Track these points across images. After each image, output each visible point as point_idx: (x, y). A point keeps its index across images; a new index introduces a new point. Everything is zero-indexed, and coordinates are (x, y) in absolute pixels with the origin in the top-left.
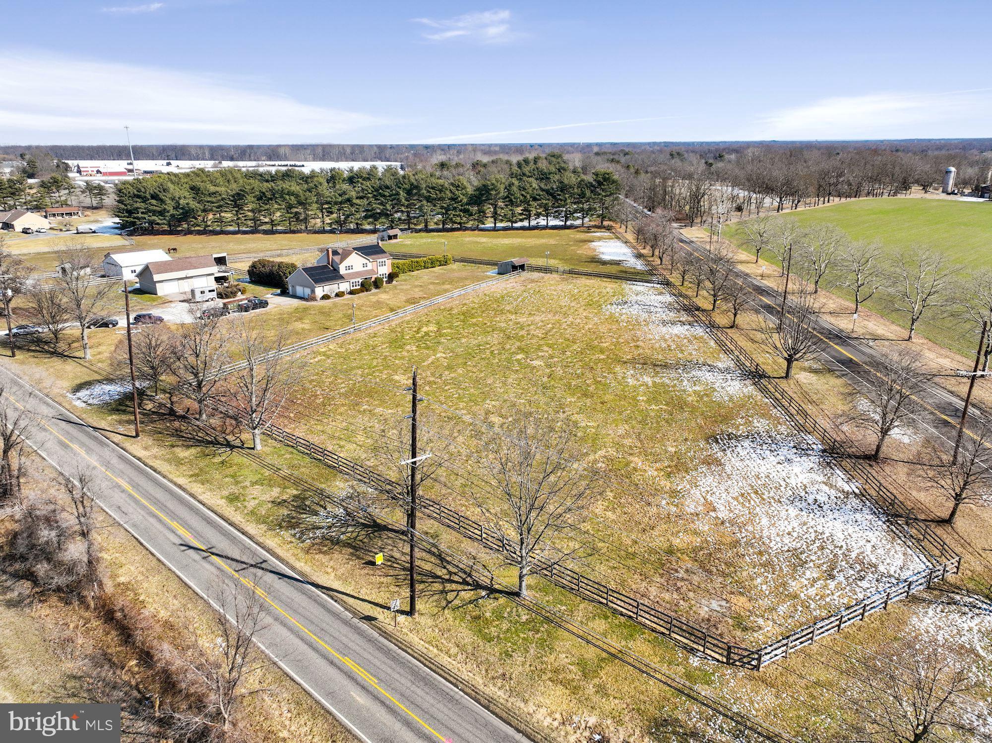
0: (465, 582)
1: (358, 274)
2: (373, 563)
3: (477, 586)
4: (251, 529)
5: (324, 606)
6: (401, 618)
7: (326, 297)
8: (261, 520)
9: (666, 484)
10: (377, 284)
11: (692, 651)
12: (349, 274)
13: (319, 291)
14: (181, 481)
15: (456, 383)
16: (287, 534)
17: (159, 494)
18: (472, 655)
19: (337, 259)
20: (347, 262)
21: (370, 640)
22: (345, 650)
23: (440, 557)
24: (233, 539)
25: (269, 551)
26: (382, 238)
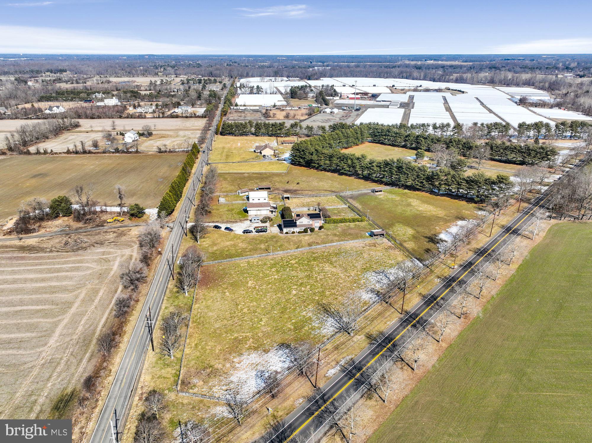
1: (304, 225)
5: (146, 341)
6: (151, 351)
7: (287, 233)
9: (244, 351)
10: (312, 230)
12: (300, 225)
13: (286, 230)
14: (165, 298)
15: (259, 291)
19: (297, 218)
20: (301, 220)
22: (136, 351)
25: (155, 325)
26: (374, 191)
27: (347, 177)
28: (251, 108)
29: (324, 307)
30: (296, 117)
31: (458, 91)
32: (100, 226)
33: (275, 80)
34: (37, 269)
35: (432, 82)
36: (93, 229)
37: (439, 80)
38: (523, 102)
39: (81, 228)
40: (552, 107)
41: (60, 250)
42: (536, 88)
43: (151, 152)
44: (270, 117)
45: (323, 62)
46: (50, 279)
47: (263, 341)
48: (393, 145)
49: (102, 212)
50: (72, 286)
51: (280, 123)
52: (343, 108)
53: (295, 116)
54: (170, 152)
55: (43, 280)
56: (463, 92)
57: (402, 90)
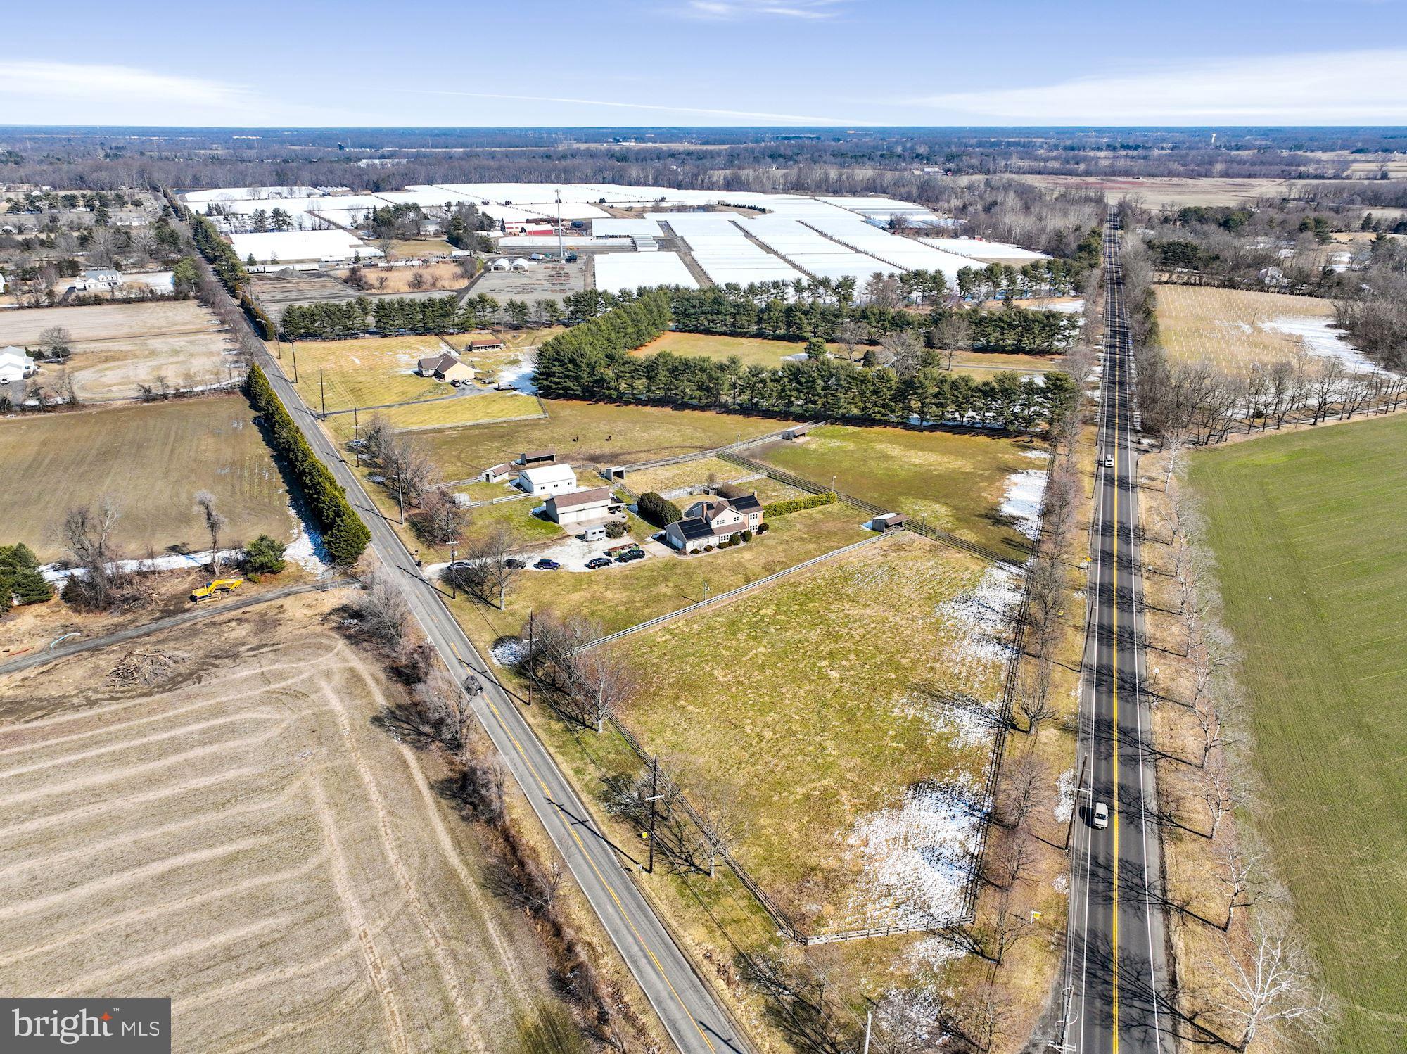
0: (686, 860)
1: (729, 528)
2: (640, 836)
3: (692, 864)
4: (584, 797)
5: (608, 855)
6: (645, 873)
7: (695, 552)
8: (590, 792)
9: (850, 818)
10: (746, 536)
11: (782, 928)
12: (719, 529)
13: (690, 546)
14: (552, 750)
15: (757, 687)
16: (602, 805)
17: (538, 759)
18: (671, 902)
19: (710, 513)
20: (719, 518)
21: (624, 882)
22: (611, 885)
23: (680, 841)
24: (573, 803)
25: (590, 815)
26: (788, 437)
27: (697, 414)
28: (298, 267)
29: (923, 692)
30: (439, 284)
31: (750, 208)
32: (175, 613)
33: (291, 192)
34: (99, 756)
35: (675, 190)
36: (166, 622)
37: (691, 186)
38: (896, 226)
39: (122, 626)
40: (955, 235)
41: (119, 695)
42: (893, 197)
43: (119, 403)
44: (371, 287)
45: (376, 147)
46: (171, 775)
47: (871, 789)
48: (732, 334)
49: (142, 574)
50: (262, 775)
51: (441, 301)
52: (534, 256)
53: (435, 281)
54: (178, 395)
55: (152, 781)
56: (763, 211)
57: (627, 209)
